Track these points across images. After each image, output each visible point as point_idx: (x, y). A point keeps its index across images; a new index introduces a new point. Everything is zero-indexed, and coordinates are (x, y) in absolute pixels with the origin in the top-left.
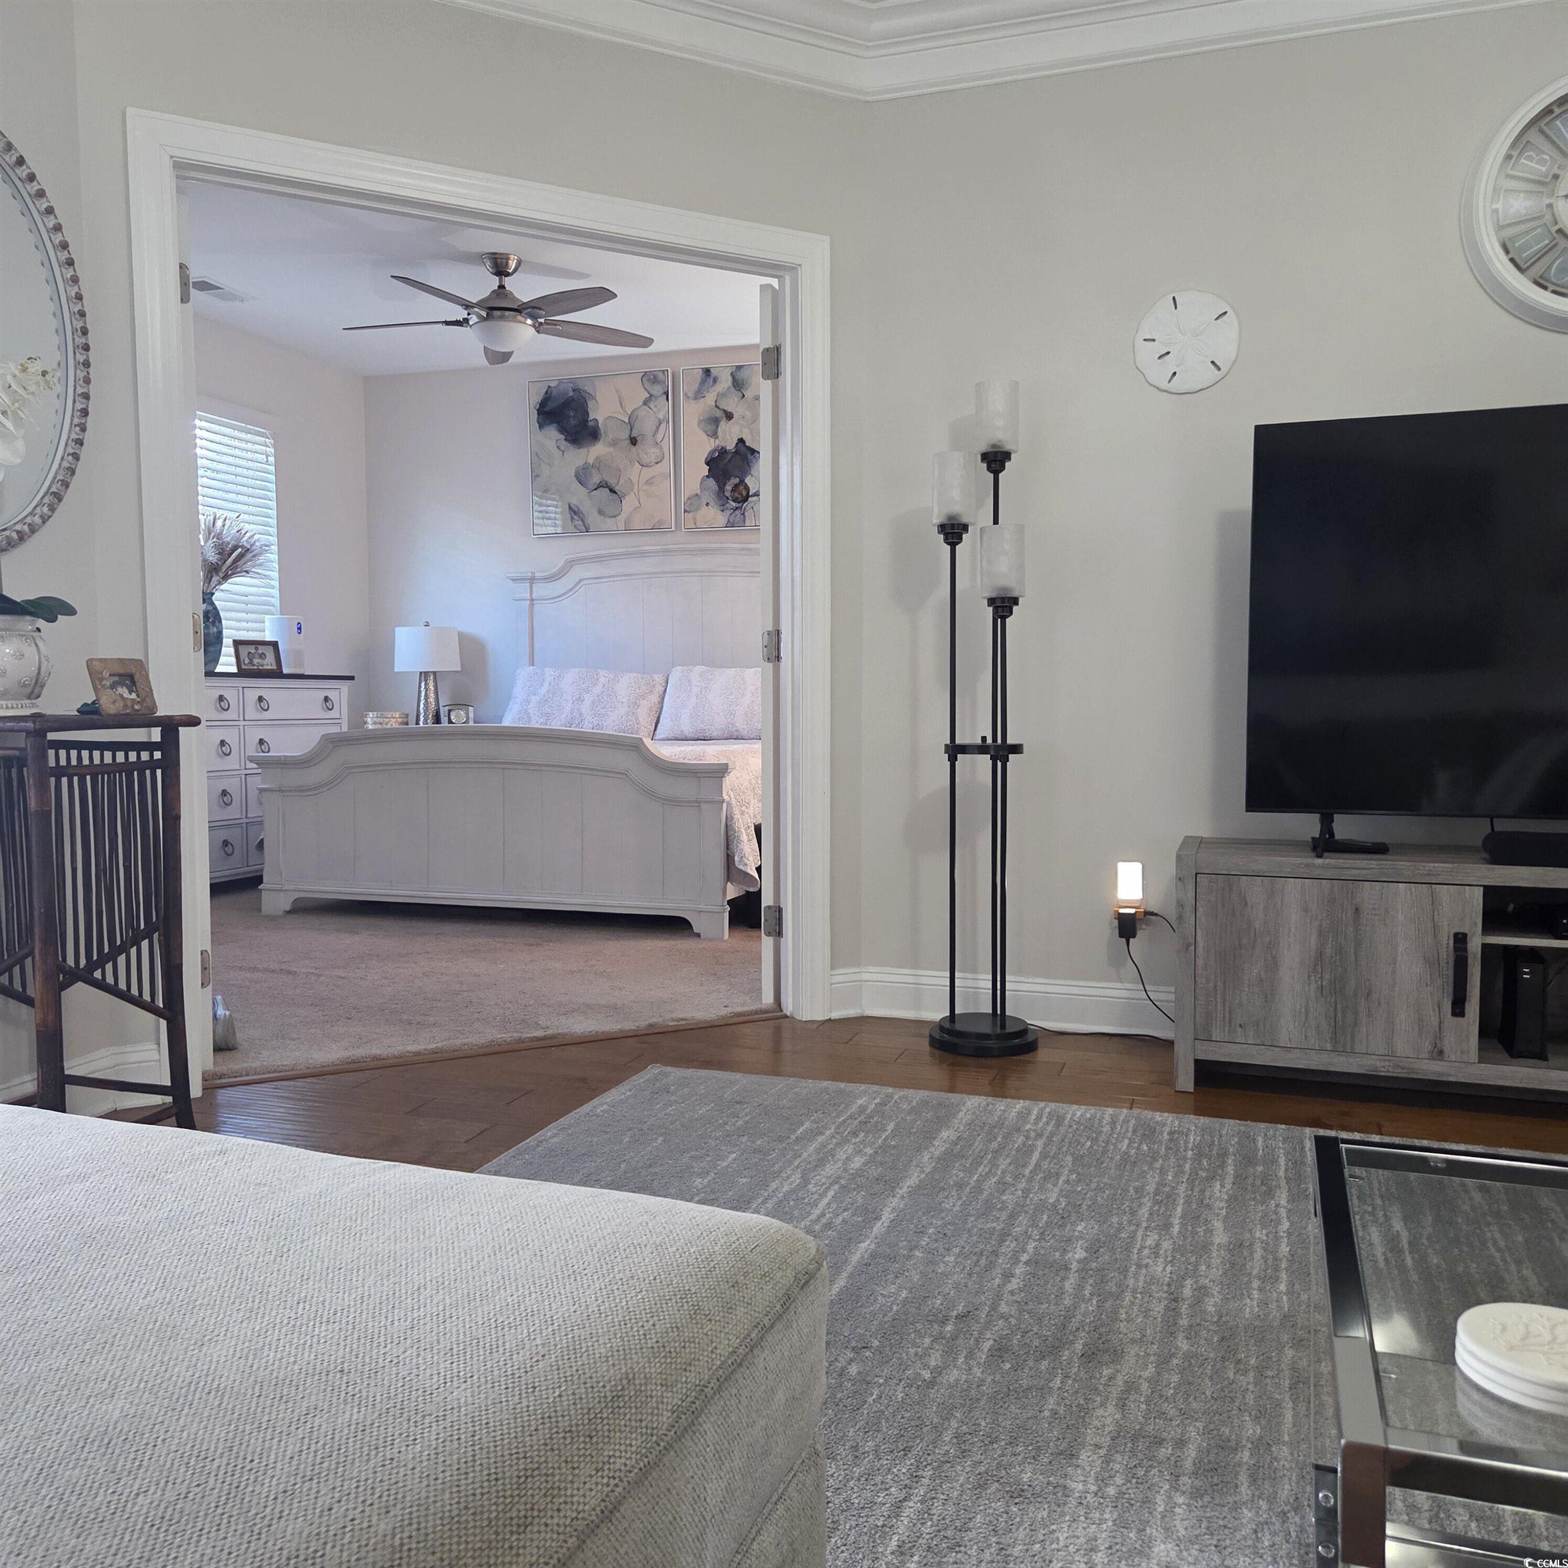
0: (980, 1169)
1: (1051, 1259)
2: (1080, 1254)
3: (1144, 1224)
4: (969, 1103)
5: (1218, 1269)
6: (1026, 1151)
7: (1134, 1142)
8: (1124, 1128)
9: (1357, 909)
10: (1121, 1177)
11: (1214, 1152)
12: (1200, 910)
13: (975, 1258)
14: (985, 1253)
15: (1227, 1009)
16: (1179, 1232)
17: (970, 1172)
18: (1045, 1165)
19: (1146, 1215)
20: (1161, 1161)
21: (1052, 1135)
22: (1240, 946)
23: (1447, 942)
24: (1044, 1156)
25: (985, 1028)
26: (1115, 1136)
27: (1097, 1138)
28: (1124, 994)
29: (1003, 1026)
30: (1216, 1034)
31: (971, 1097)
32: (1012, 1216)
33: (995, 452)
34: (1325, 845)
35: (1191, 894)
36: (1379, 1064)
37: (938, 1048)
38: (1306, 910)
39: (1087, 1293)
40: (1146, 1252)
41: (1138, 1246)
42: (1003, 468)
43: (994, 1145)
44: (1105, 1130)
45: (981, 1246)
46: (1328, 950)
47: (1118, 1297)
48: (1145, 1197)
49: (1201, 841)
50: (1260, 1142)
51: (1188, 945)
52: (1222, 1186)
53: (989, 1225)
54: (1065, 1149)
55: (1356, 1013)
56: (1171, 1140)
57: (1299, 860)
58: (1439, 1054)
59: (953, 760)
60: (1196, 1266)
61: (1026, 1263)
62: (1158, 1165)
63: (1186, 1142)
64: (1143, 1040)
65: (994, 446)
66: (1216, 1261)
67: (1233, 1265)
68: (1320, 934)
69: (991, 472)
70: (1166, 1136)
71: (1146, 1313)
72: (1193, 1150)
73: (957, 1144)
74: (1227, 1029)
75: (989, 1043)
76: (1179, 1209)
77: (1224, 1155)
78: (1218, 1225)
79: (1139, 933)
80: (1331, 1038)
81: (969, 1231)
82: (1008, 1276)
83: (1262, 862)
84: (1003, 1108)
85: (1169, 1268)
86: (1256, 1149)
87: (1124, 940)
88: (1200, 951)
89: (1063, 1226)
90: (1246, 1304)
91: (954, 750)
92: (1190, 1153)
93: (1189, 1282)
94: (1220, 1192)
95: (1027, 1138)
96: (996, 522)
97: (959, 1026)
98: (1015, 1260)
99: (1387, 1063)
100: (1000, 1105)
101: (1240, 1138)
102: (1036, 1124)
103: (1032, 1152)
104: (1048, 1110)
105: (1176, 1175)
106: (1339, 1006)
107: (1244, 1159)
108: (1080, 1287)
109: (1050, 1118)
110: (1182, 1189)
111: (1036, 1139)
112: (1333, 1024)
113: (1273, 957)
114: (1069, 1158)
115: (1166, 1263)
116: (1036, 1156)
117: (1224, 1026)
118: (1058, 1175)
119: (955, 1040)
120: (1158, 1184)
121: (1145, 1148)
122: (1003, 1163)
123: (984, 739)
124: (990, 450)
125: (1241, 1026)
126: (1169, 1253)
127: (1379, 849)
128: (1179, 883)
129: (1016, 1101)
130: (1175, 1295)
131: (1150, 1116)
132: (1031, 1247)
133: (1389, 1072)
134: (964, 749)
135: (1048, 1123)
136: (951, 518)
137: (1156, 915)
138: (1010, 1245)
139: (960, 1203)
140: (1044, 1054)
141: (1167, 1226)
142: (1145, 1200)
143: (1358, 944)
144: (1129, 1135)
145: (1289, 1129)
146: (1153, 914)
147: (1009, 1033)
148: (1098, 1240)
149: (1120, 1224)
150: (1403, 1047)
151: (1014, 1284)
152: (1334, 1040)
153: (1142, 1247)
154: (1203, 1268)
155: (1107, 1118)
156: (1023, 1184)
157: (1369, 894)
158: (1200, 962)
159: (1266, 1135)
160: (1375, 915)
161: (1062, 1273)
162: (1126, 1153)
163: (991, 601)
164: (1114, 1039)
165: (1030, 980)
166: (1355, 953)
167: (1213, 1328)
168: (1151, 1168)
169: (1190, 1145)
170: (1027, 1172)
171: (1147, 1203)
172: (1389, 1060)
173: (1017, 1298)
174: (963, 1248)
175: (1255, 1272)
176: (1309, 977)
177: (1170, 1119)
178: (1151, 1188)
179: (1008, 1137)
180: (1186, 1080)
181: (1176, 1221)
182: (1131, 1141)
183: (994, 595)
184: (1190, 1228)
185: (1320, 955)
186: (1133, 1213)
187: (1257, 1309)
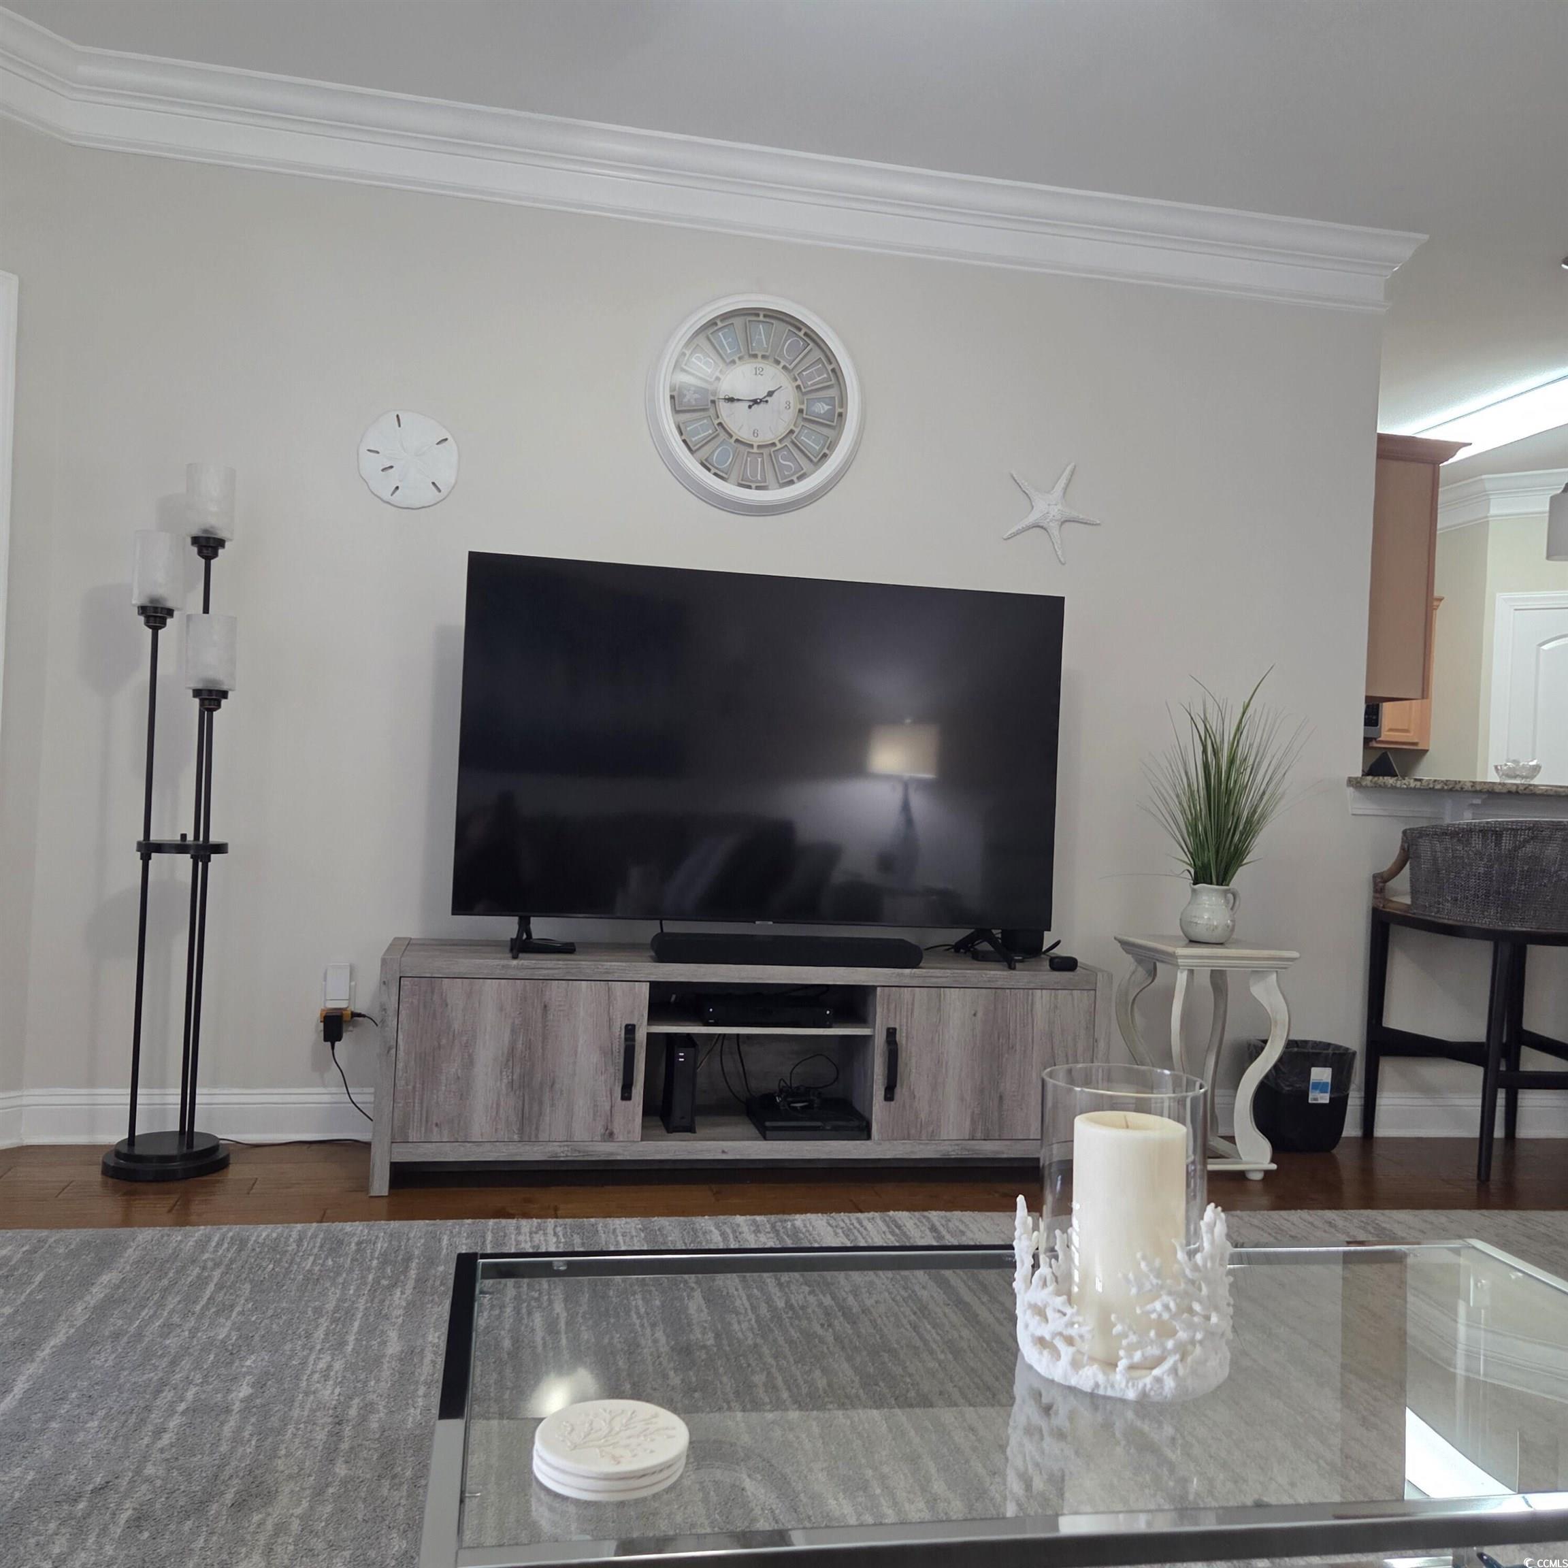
0: (143, 1314)
1: (212, 1402)
2: (245, 1391)
3: (318, 1347)
4: (140, 1238)
5: (387, 1382)
6: (201, 1282)
7: (320, 1259)
8: (311, 1245)
9: (545, 1006)
10: (300, 1299)
11: (400, 1258)
12: (403, 1013)
13: (123, 1418)
14: (136, 1409)
15: (425, 1109)
16: (353, 1349)
17: (130, 1319)
18: (220, 1297)
19: (322, 1336)
20: (344, 1275)
21: (232, 1261)
22: (440, 1047)
23: (619, 1032)
24: (220, 1287)
25: (171, 1149)
26: (301, 1254)
27: (281, 1259)
28: (326, 1098)
29: (190, 1145)
30: (413, 1136)
31: (143, 1229)
32: (173, 1363)
33: (209, 538)
34: (523, 946)
35: (394, 998)
36: (558, 1150)
37: (112, 1177)
38: (501, 1009)
39: (246, 1434)
40: (316, 1376)
41: (308, 1372)
42: (215, 555)
43: (165, 1282)
44: (290, 1248)
45: (132, 1403)
46: (520, 1046)
47: (280, 1431)
48: (323, 1316)
49: (409, 943)
50: (445, 1242)
51: (390, 1049)
52: (403, 1293)
53: (146, 1377)
54: (244, 1276)
55: (541, 1103)
56: (358, 1251)
57: (497, 962)
58: (610, 1136)
59: (146, 859)
60: (365, 1383)
61: (183, 1413)
62: (340, 1280)
63: (373, 1251)
64: (342, 1145)
65: (206, 531)
66: (386, 1373)
67: (402, 1374)
68: (513, 1031)
69: (203, 557)
70: (353, 1247)
71: (308, 1444)
72: (378, 1258)
73: (119, 1288)
74: (423, 1129)
75: (175, 1165)
76: (356, 1324)
77: (408, 1259)
78: (393, 1335)
79: (345, 1036)
80: (519, 1129)
81: (121, 1386)
82: (159, 1432)
83: (465, 964)
84: (179, 1238)
85: (337, 1390)
86: (440, 1249)
87: (329, 1044)
88: (401, 1054)
89: (232, 1363)
90: (409, 1414)
91: (148, 849)
92: (375, 1262)
93: (356, 1401)
94: (399, 1298)
95: (204, 1268)
96: (206, 610)
97: (138, 1150)
98: (171, 1411)
99: (566, 1148)
100: (177, 1235)
101: (426, 1240)
102: (215, 1251)
103: (207, 1284)
104: (231, 1234)
105: (358, 1289)
106: (526, 1097)
107: (428, 1260)
108: (239, 1430)
109: (232, 1243)
110: (361, 1304)
111: (213, 1269)
112: (520, 1115)
113: (470, 1056)
114: (248, 1286)
115: (336, 1384)
116: (211, 1287)
117: (421, 1127)
118: (232, 1307)
119: (132, 1165)
120: (339, 1300)
121: (330, 1262)
122: (172, 1302)
123: (184, 836)
124: (200, 534)
125: (437, 1125)
126: (339, 1375)
127: (567, 949)
128: (384, 988)
129: (196, 1228)
130: (340, 1419)
131: (340, 1228)
132: (190, 1395)
133: (567, 1156)
134: (160, 848)
135: (228, 1250)
136: (152, 600)
137: (364, 1016)
138: (168, 1395)
139: (114, 1356)
140: (235, 1172)
141: (342, 1344)
142: (322, 1320)
143: (545, 1038)
144: (316, 1251)
145: (474, 1223)
146: (360, 1015)
147: (196, 1152)
148: (267, 1373)
149: (293, 1350)
150: (580, 1133)
151: (166, 1439)
152: (521, 1131)
153: (313, 1372)
154: (372, 1383)
155: (295, 1235)
156: (192, 1322)
157: (555, 991)
158: (400, 1065)
159: (452, 1232)
160: (560, 1011)
161: (222, 1417)
162: (310, 1271)
163: (197, 693)
164: (314, 1147)
165: (225, 1092)
166: (543, 1048)
167: (373, 1446)
168: (334, 1284)
169: (376, 1255)
170: (198, 1308)
171: (324, 1322)
172: (568, 1146)
173: (166, 1455)
174: (111, 1408)
175: (422, 1379)
176: (501, 1072)
177: (360, 1228)
178: (330, 1306)
179: (182, 1270)
180: (380, 1184)
181: (351, 1339)
182: (317, 1257)
183: (200, 686)
184: (364, 1343)
185: (512, 1050)
186: (308, 1336)
187: (419, 1417)
